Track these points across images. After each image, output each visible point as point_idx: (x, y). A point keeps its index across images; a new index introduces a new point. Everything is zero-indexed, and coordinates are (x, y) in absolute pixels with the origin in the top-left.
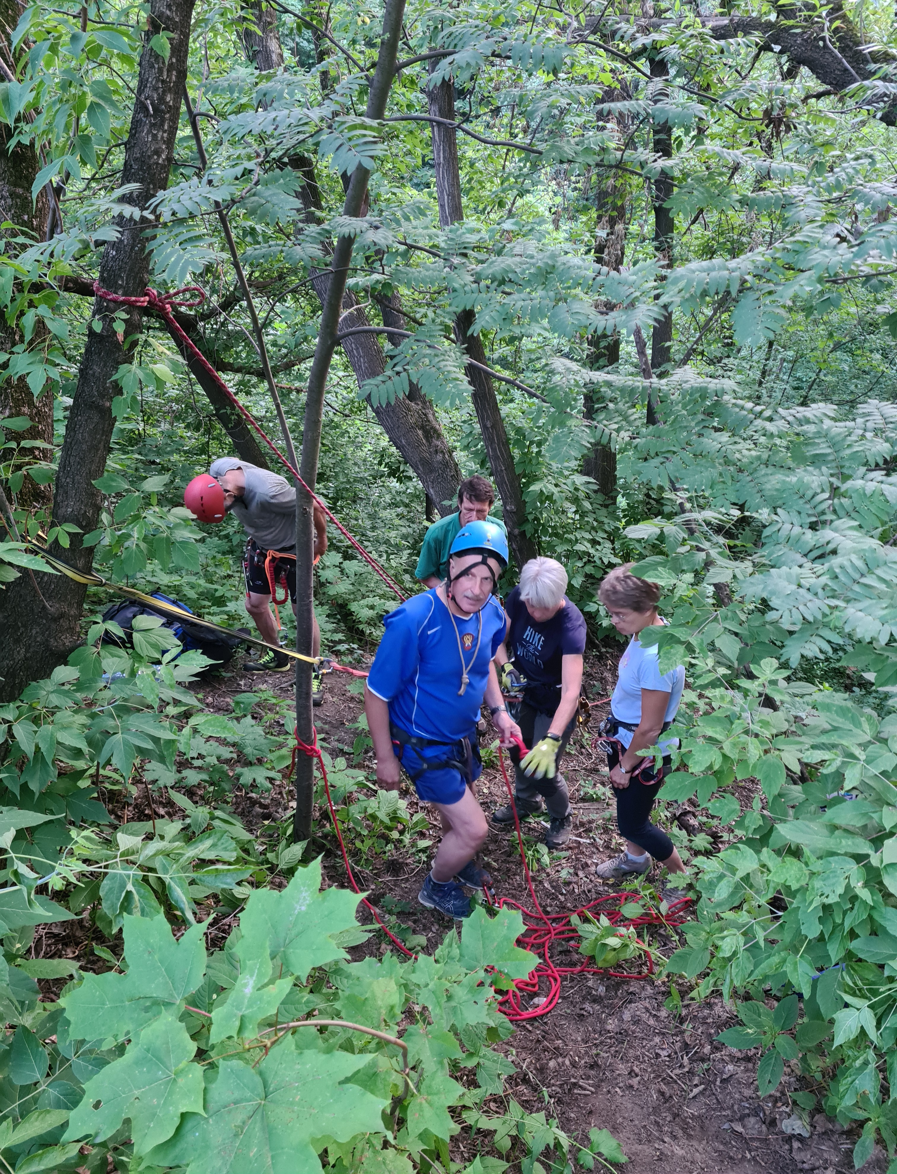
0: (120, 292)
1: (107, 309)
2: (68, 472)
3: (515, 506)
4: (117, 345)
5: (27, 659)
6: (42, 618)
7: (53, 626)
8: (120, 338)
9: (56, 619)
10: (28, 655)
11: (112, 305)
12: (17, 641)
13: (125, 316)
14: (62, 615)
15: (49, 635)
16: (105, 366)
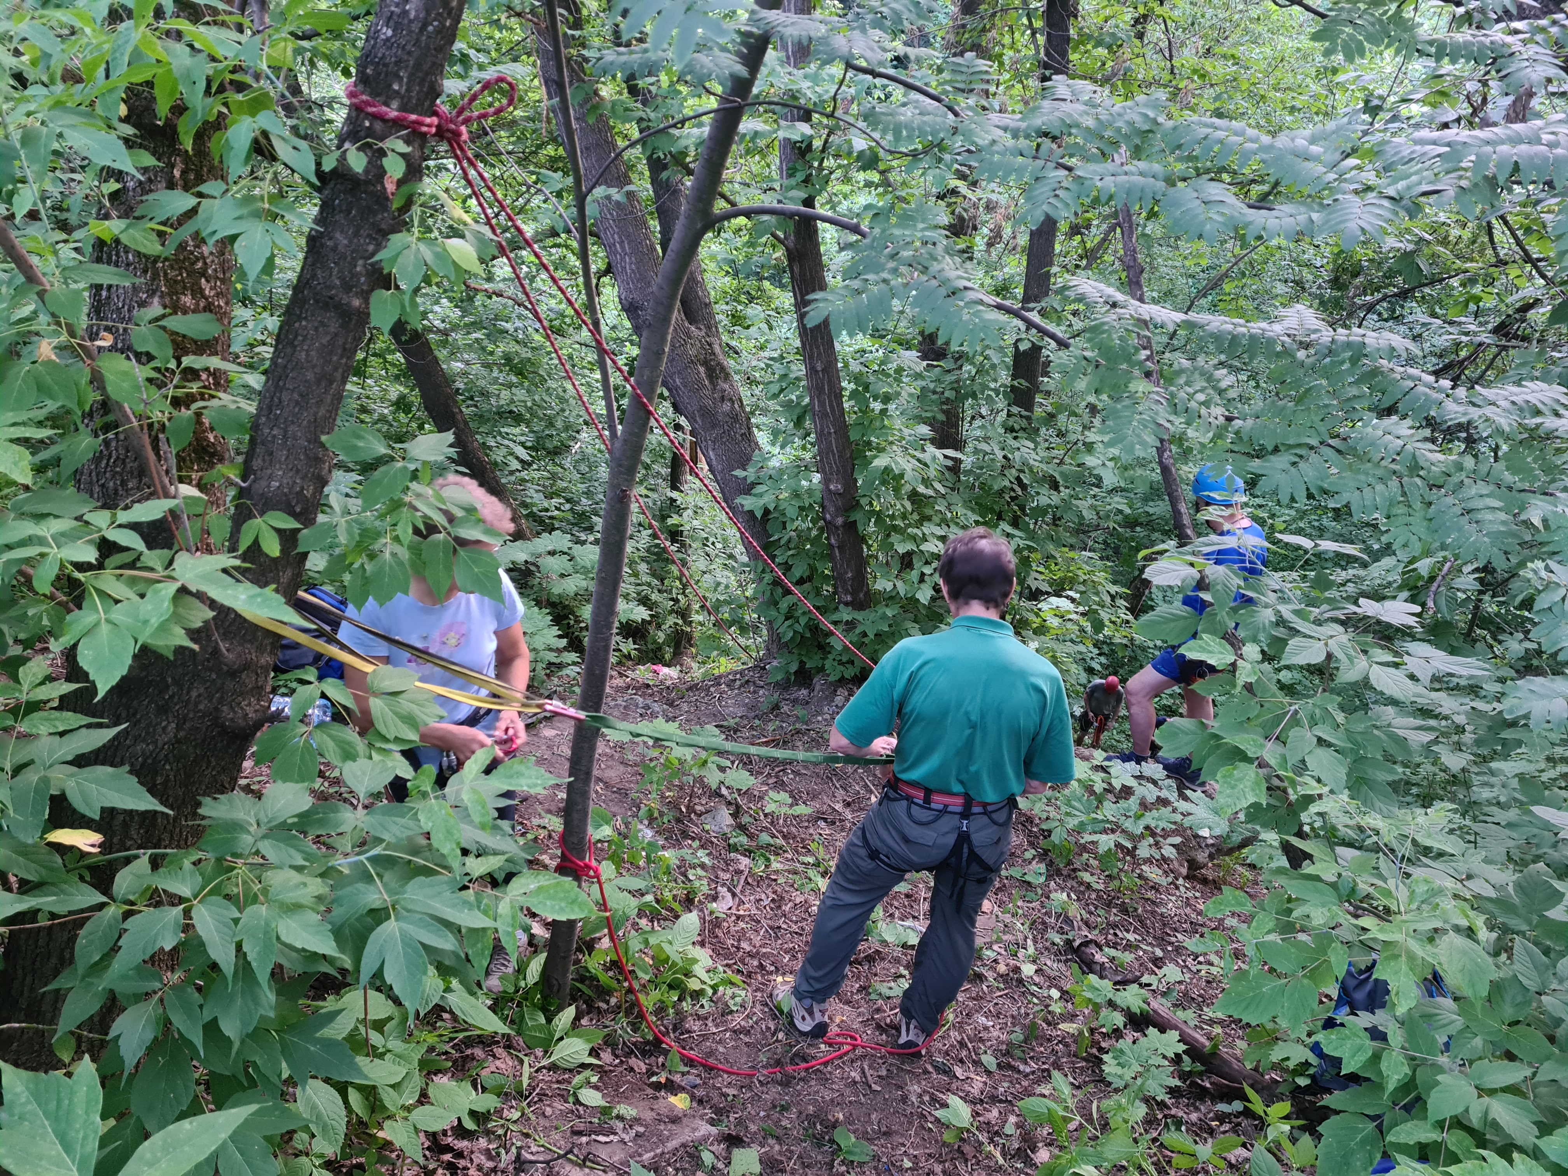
0: (395, 104)
1: (370, 132)
2: (277, 417)
3: (844, 485)
4: (382, 199)
5: (178, 741)
6: (210, 670)
7: (230, 684)
8: (390, 187)
9: (233, 674)
10: (182, 734)
11: (378, 126)
12: (164, 710)
13: (402, 147)
14: (246, 666)
15: (221, 701)
16: (356, 234)
